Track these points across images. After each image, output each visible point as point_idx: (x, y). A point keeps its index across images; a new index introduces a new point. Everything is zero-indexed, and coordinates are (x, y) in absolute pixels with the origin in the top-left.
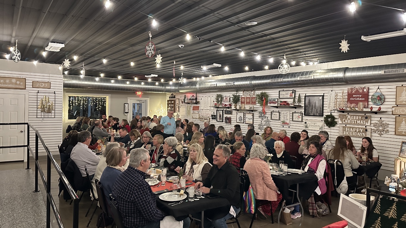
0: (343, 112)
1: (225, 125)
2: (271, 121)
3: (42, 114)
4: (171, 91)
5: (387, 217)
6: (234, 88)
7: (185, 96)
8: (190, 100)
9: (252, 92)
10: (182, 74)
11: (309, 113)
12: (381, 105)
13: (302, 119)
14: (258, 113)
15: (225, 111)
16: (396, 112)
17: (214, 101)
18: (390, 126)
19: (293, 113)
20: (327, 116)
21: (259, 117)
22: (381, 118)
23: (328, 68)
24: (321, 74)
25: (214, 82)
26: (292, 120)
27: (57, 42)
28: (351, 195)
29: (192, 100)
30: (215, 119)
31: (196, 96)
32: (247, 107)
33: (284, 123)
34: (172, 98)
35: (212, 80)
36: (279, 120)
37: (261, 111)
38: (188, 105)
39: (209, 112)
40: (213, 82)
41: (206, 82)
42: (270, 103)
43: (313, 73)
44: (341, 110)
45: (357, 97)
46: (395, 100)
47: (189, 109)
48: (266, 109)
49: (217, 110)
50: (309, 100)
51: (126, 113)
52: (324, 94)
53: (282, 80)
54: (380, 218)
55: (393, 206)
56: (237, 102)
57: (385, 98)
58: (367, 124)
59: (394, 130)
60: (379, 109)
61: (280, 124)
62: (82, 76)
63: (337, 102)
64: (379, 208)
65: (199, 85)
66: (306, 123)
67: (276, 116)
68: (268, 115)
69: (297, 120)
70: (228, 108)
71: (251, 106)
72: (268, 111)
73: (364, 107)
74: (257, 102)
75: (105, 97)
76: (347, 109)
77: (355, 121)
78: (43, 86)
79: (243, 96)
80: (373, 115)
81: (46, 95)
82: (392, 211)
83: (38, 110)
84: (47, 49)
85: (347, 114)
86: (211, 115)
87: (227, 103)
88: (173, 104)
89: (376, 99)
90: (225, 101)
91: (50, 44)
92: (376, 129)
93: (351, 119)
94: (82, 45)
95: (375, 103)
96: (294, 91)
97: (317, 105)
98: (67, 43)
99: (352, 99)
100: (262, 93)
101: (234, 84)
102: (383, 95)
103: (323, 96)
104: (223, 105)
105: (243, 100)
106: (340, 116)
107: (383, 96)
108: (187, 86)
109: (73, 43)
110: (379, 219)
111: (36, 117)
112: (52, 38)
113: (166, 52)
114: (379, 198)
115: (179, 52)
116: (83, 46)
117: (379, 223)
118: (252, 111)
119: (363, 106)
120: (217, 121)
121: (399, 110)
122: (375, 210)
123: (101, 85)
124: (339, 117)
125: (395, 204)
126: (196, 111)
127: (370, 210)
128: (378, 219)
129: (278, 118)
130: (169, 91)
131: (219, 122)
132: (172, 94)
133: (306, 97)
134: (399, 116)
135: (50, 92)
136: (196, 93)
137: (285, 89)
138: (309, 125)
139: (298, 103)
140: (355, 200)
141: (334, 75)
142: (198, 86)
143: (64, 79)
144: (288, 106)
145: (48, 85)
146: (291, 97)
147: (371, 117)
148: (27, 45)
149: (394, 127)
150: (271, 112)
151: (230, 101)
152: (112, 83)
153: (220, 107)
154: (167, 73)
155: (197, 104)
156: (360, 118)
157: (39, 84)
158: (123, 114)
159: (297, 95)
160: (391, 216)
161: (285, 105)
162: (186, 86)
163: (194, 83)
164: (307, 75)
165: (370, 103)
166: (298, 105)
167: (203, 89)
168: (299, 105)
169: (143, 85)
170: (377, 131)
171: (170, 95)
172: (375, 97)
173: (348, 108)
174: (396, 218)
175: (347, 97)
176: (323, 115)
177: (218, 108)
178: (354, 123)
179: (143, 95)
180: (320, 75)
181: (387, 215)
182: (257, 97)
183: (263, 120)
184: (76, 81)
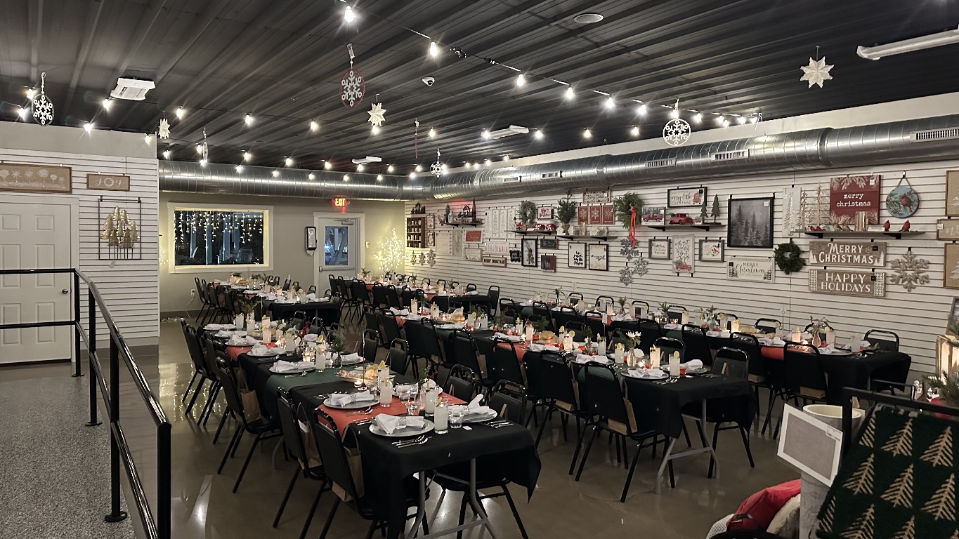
0: (820, 236)
1: (542, 273)
2: (650, 261)
3: (112, 251)
4: (414, 195)
5: (891, 453)
6: (561, 185)
7: (448, 207)
8: (460, 216)
9: (605, 195)
10: (439, 154)
11: (740, 241)
12: (911, 216)
13: (723, 256)
14: (619, 244)
15: (541, 240)
16: (947, 232)
17: (515, 219)
18: (932, 267)
19: (701, 242)
20: (783, 248)
21: (623, 252)
22: (910, 249)
23: (783, 130)
24: (766, 146)
25: (516, 171)
26: (700, 259)
27: (138, 76)
28: (808, 408)
29: (465, 216)
30: (519, 261)
31: (474, 208)
32: (594, 230)
33: (680, 266)
34: (417, 212)
35: (511, 169)
36: (669, 258)
37: (626, 238)
38: (456, 228)
39: (504, 245)
40: (511, 171)
41: (496, 174)
42: (649, 219)
43: (748, 144)
44: (815, 230)
45: (852, 200)
46: (943, 204)
47: (458, 238)
48: (637, 234)
49: (522, 240)
50: (740, 210)
51: (310, 249)
52: (774, 194)
53: (673, 163)
54: (873, 456)
55: (904, 429)
56: (570, 219)
57: (919, 201)
58: (876, 264)
59: (941, 276)
60: (906, 227)
61: (670, 268)
62: (204, 163)
63: (804, 211)
64: (870, 433)
65: (480, 181)
66: (732, 265)
67: (660, 249)
68: (643, 248)
69: (710, 257)
70: (549, 233)
71: (603, 227)
72: (642, 238)
73: (870, 224)
74: (617, 219)
75: (261, 211)
76: (829, 228)
77: (849, 256)
78: (110, 185)
79: (582, 205)
80: (892, 242)
81: (121, 205)
82: (902, 439)
83: (101, 240)
84: (116, 94)
85: (830, 240)
86: (508, 251)
87: (545, 223)
88: (420, 227)
89: (899, 204)
90: (542, 217)
91: (122, 82)
92: (898, 274)
93: (838, 253)
94: (196, 83)
95: (896, 213)
96: (703, 189)
97: (758, 220)
98: (159, 78)
99: (840, 204)
100: (627, 197)
101: (561, 176)
102: (916, 193)
103: (772, 199)
104: (538, 228)
105: (583, 214)
106: (812, 246)
107: (916, 196)
108: (452, 183)
109: (176, 78)
110: (871, 460)
111: (96, 257)
112: (123, 67)
113: (396, 99)
114: (874, 413)
115: (425, 97)
116: (198, 86)
117: (870, 467)
118: (606, 240)
119: (867, 220)
120: (523, 265)
121: (952, 229)
122: (863, 438)
123: (250, 184)
124: (810, 249)
125: (911, 424)
126: (474, 242)
127: (852, 440)
128: (868, 459)
129: (666, 255)
130: (410, 196)
131: (528, 268)
132: (418, 205)
133: (732, 203)
134: (954, 242)
135: (128, 199)
136: (474, 201)
137: (682, 185)
138: (738, 269)
139: (713, 217)
140: (817, 417)
141: (798, 146)
142: (476, 183)
143: (161, 171)
144: (689, 225)
145: (124, 183)
146: (696, 204)
147: (886, 246)
148: (67, 85)
149: (941, 268)
150: (650, 241)
151: (552, 218)
152: (275, 179)
153: (530, 232)
154: (402, 152)
155: (475, 226)
156: (860, 249)
157: (103, 180)
158: (304, 252)
159: (711, 199)
160: (900, 451)
161: (683, 223)
162: (448, 183)
163: (469, 177)
164: (733, 149)
165: (885, 213)
166: (713, 221)
167: (490, 190)
168: (715, 223)
169: (346, 182)
170: (901, 280)
171: (414, 206)
172: (896, 198)
173: (831, 227)
174: (910, 454)
175: (828, 199)
176: (773, 244)
177: (525, 233)
178: (847, 261)
179: (349, 206)
180: (764, 148)
181: (889, 449)
182: (616, 206)
183: (631, 261)
184: (190, 175)
